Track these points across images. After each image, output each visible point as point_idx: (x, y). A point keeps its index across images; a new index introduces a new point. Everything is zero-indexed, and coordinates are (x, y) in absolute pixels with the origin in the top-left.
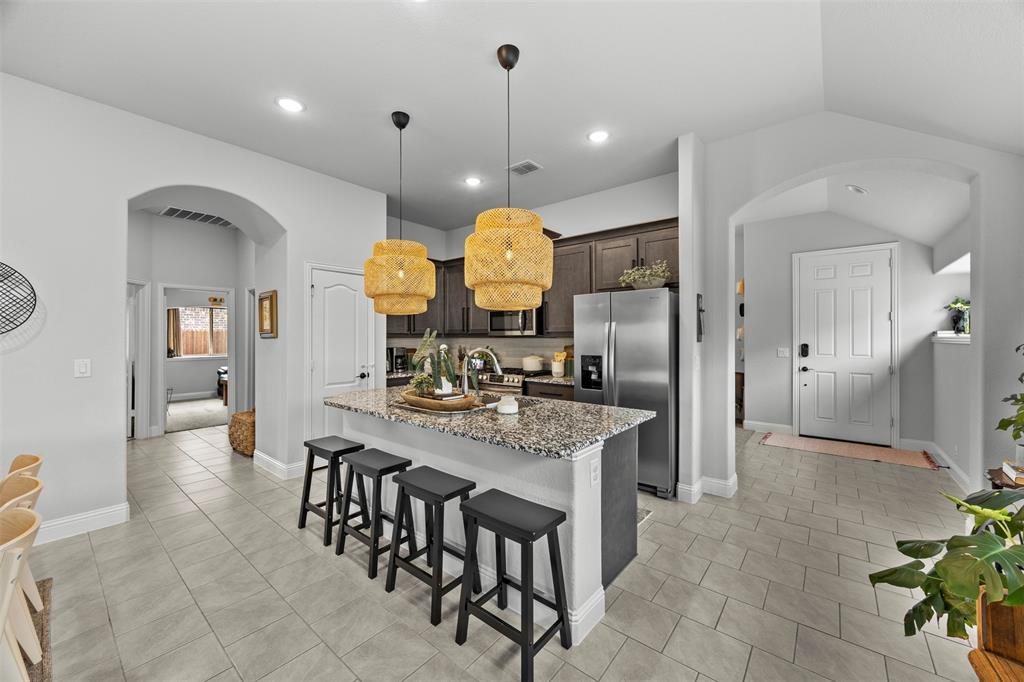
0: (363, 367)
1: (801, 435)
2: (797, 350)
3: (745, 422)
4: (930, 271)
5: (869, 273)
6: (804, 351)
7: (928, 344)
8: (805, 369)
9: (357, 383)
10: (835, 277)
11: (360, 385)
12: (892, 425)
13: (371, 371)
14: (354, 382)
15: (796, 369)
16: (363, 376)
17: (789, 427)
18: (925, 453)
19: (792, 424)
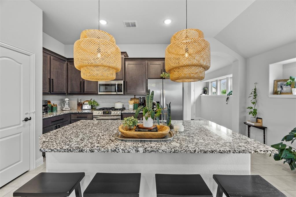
0: (27, 114)
9: (22, 125)
11: (24, 126)
13: (33, 116)
14: (19, 124)
16: (26, 120)
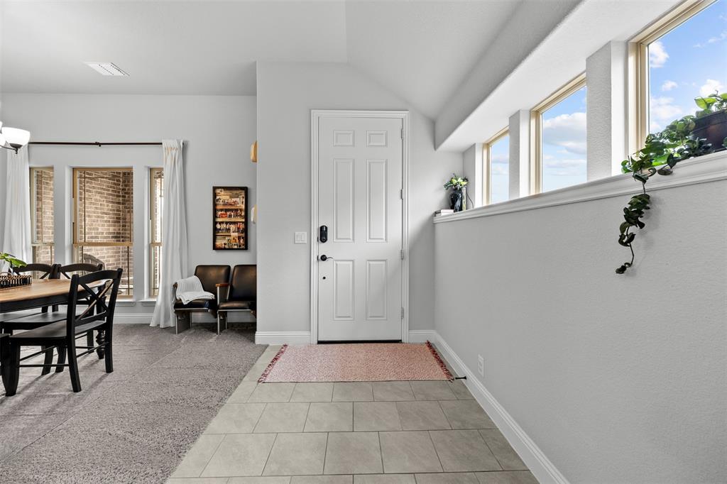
1: (319, 342)
2: (315, 234)
3: (258, 334)
4: (433, 147)
5: (384, 144)
6: (323, 235)
7: (431, 225)
8: (324, 258)
10: (353, 145)
12: (402, 317)
15: (314, 259)
17: (306, 333)
18: (429, 345)
19: (310, 330)
